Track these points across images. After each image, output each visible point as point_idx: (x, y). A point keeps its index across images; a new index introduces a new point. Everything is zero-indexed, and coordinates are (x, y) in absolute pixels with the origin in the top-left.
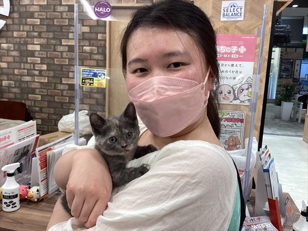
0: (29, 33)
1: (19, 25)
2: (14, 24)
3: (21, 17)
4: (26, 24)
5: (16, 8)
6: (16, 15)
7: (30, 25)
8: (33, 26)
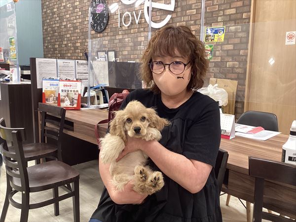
0: (187, 22)
1: (181, 17)
2: (177, 17)
3: (182, 10)
4: (186, 15)
5: (179, 4)
6: (179, 9)
7: (188, 16)
8: (191, 16)
